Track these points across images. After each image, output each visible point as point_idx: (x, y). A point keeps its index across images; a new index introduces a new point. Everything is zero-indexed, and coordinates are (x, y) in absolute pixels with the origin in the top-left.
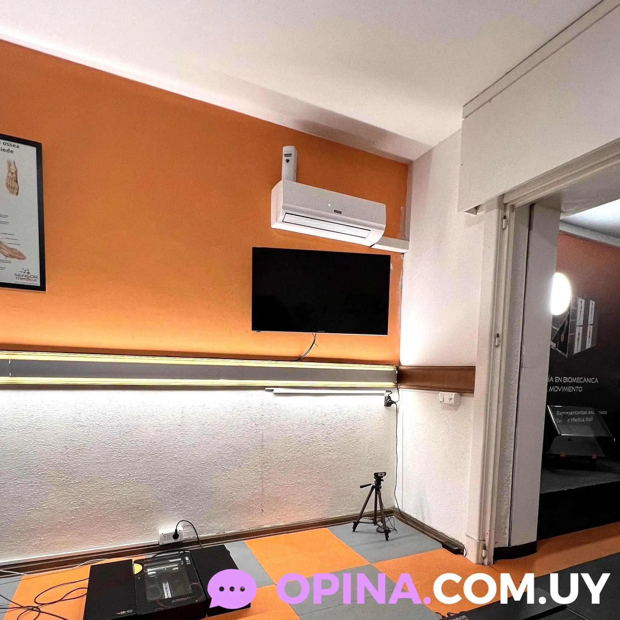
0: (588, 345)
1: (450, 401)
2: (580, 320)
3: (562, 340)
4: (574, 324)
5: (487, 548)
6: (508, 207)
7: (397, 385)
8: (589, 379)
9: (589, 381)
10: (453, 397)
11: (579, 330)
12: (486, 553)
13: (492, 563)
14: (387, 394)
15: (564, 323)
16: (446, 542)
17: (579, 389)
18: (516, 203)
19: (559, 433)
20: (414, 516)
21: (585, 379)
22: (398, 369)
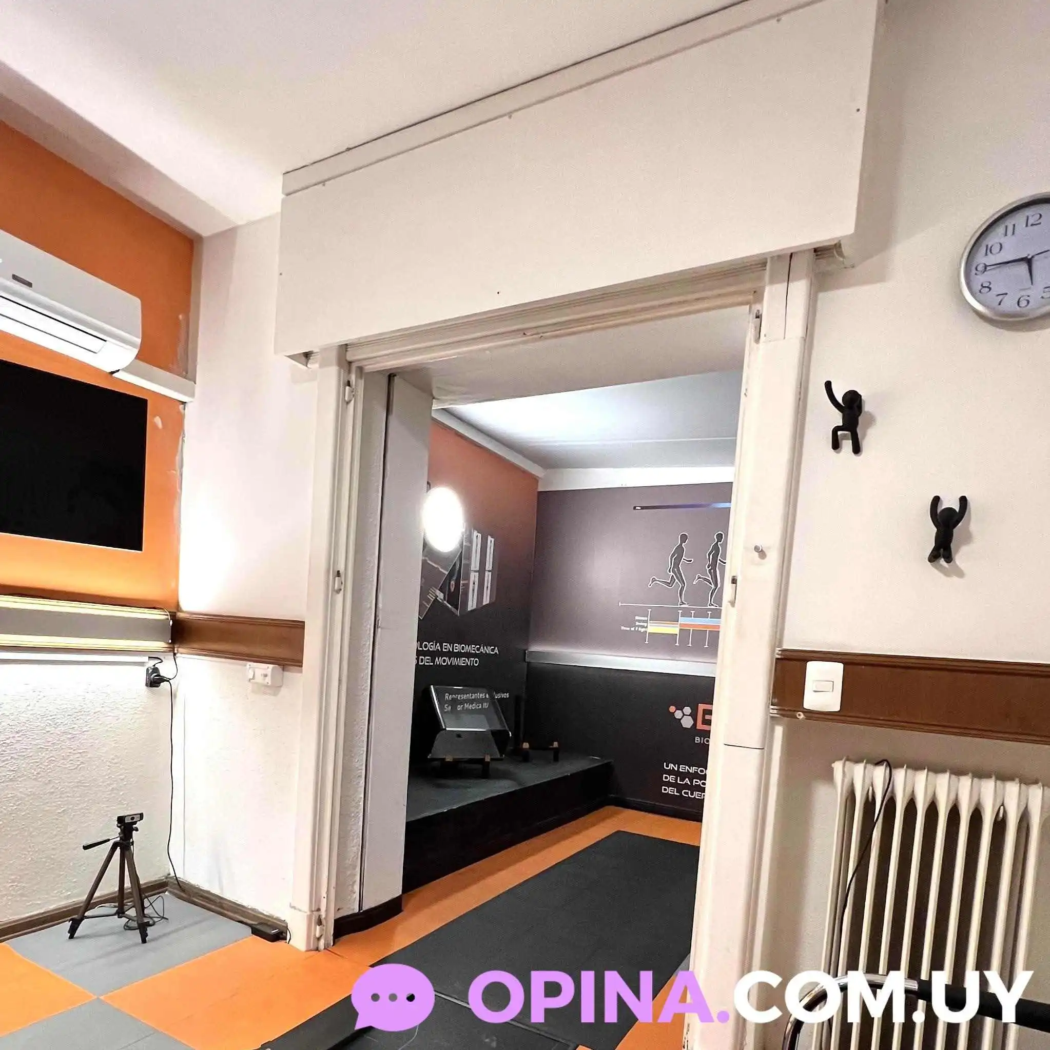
0: (486, 601)
1: (264, 680)
2: (475, 564)
3: (452, 589)
4: (468, 566)
5: (324, 922)
6: (354, 366)
7: (171, 646)
8: (487, 648)
9: (487, 652)
10: (270, 670)
11: (474, 577)
12: (322, 930)
13: (332, 944)
14: (151, 663)
15: (455, 565)
16: (260, 924)
17: (474, 662)
18: (366, 365)
19: (444, 727)
20: (205, 886)
21: (482, 648)
22: (173, 616)
